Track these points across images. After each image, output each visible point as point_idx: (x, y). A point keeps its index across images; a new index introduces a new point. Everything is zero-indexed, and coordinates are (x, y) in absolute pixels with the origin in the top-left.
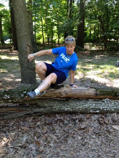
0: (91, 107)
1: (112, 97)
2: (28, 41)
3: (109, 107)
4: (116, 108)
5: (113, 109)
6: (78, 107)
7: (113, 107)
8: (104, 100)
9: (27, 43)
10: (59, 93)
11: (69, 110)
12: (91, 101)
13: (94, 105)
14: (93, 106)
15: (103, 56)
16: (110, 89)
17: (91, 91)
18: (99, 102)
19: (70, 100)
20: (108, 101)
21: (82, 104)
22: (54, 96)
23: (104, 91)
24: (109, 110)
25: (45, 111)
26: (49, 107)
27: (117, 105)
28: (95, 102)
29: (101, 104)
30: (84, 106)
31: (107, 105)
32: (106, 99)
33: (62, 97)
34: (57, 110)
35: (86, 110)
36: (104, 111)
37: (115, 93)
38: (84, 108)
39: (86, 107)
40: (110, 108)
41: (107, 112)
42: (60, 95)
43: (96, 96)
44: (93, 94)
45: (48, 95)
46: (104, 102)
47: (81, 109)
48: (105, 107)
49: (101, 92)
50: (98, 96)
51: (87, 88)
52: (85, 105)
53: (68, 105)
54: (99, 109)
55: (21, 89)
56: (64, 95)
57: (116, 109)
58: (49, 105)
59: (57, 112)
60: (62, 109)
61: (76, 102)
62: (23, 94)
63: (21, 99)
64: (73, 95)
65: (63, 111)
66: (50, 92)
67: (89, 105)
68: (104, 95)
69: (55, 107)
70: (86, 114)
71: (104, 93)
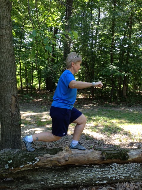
0: (96, 177)
1: (119, 160)
2: (14, 90)
3: (119, 174)
4: (125, 175)
5: (123, 177)
6: (80, 179)
7: (123, 174)
8: (111, 166)
9: (13, 93)
10: (56, 160)
11: (68, 183)
12: (96, 168)
13: (100, 173)
14: (99, 175)
15: (92, 106)
16: (116, 150)
17: (96, 154)
18: (106, 169)
19: (70, 169)
20: (116, 167)
21: (86, 173)
22: (50, 165)
23: (110, 153)
24: (119, 178)
25: (37, 187)
26: (42, 180)
27: (126, 171)
28: (101, 169)
29: (109, 171)
30: (88, 176)
31: (115, 172)
32: (114, 164)
33: (61, 165)
34: (53, 184)
35: (90, 181)
36: (113, 180)
37: (123, 155)
38: (89, 179)
39: (91, 177)
40: (119, 176)
41: (117, 181)
42: (58, 163)
43: (102, 161)
44: (99, 159)
45: (42, 164)
46: (112, 168)
47: (84, 180)
48: (114, 175)
49: (108, 154)
50: (104, 160)
51: (91, 150)
52: (90, 174)
53: (68, 176)
54: (106, 178)
55: (5, 158)
56: (63, 162)
57: (126, 177)
58: (43, 177)
59: (54, 187)
60: (60, 182)
61: (77, 170)
62: (7, 165)
63: (4, 172)
64: (74, 161)
65: (61, 186)
66: (45, 159)
67: (94, 174)
68: (111, 158)
69: (50, 180)
70: (91, 187)
71: (111, 156)
